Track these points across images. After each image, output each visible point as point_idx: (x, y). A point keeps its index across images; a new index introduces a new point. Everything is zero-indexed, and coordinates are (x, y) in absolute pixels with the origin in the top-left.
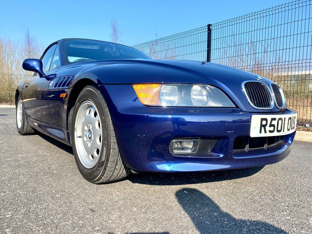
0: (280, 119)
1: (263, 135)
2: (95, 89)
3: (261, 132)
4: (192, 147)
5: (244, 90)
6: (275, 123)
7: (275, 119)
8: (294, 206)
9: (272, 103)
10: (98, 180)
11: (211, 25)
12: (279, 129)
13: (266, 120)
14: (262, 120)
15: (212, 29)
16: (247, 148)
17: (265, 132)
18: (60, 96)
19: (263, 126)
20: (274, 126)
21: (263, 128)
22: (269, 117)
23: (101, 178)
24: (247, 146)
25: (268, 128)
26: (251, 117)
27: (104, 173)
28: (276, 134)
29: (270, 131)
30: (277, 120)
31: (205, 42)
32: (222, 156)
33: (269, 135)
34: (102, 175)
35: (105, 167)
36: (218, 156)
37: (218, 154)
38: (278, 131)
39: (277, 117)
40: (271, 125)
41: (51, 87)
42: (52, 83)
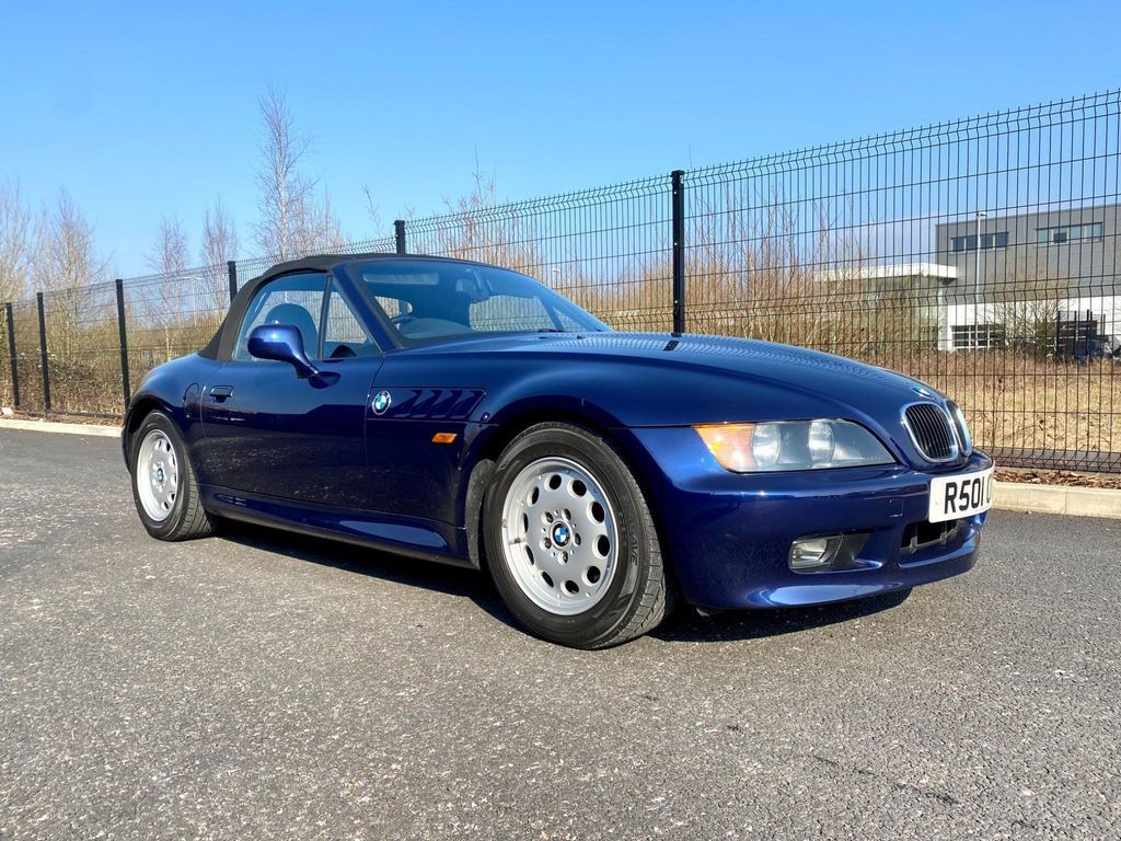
0: (977, 481)
1: (951, 516)
2: (586, 433)
3: (946, 512)
4: (823, 551)
5: (904, 421)
6: (968, 490)
7: (968, 482)
8: (1017, 653)
9: (955, 448)
10: (607, 638)
11: (683, 173)
12: (976, 501)
13: (953, 485)
14: (949, 485)
15: (686, 186)
16: (914, 544)
17: (954, 511)
18: (434, 440)
19: (949, 498)
20: (967, 496)
21: (949, 502)
22: (958, 479)
23: (618, 633)
24: (914, 540)
25: (958, 502)
26: (929, 483)
27: (627, 620)
28: (970, 512)
29: (963, 508)
30: (972, 483)
31: (665, 224)
32: (880, 564)
33: (959, 514)
34: (621, 627)
35: (631, 608)
36: (874, 565)
37: (872, 562)
38: (975, 506)
39: (971, 477)
40: (963, 495)
41: (378, 411)
42: (384, 399)
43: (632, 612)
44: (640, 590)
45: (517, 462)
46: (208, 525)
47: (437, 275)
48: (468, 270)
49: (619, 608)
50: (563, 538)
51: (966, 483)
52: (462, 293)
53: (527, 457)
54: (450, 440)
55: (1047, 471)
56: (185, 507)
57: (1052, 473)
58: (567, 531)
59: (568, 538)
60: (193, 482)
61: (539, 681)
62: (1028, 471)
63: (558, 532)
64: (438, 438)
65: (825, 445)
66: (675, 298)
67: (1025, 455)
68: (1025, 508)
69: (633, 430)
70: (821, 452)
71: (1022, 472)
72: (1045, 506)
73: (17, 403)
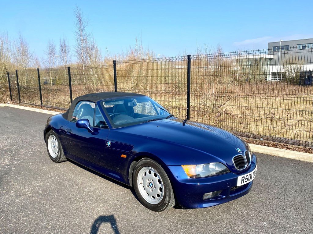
0: (250, 174)
3: (242, 183)
4: (212, 194)
6: (248, 177)
7: (248, 176)
9: (246, 165)
11: (190, 55)
13: (244, 177)
14: (242, 177)
15: (191, 59)
17: (244, 182)
18: (121, 156)
19: (243, 180)
20: (247, 179)
21: (243, 181)
22: (245, 175)
24: (235, 187)
25: (245, 180)
26: (238, 177)
27: (166, 208)
28: (248, 182)
29: (246, 182)
31: (185, 69)
32: (225, 197)
33: (245, 183)
36: (223, 197)
37: (223, 196)
38: (249, 180)
39: (248, 174)
40: (246, 179)
41: (108, 146)
42: (109, 143)
43: (167, 206)
44: (169, 202)
45: (141, 166)
46: (66, 159)
47: (123, 101)
48: (131, 99)
49: (164, 205)
50: (151, 186)
51: (247, 176)
52: (129, 106)
53: (144, 165)
54: (125, 157)
55: (281, 143)
56: (60, 156)
57: (282, 144)
58: (152, 184)
59: (153, 186)
60: (62, 150)
61: (145, 223)
62: (276, 143)
63: (150, 184)
64: (123, 156)
65: (214, 167)
66: (188, 89)
67: (276, 139)
68: (274, 155)
69: (168, 166)
70: (213, 169)
71: (275, 143)
72: (278, 154)
73: (11, 99)
